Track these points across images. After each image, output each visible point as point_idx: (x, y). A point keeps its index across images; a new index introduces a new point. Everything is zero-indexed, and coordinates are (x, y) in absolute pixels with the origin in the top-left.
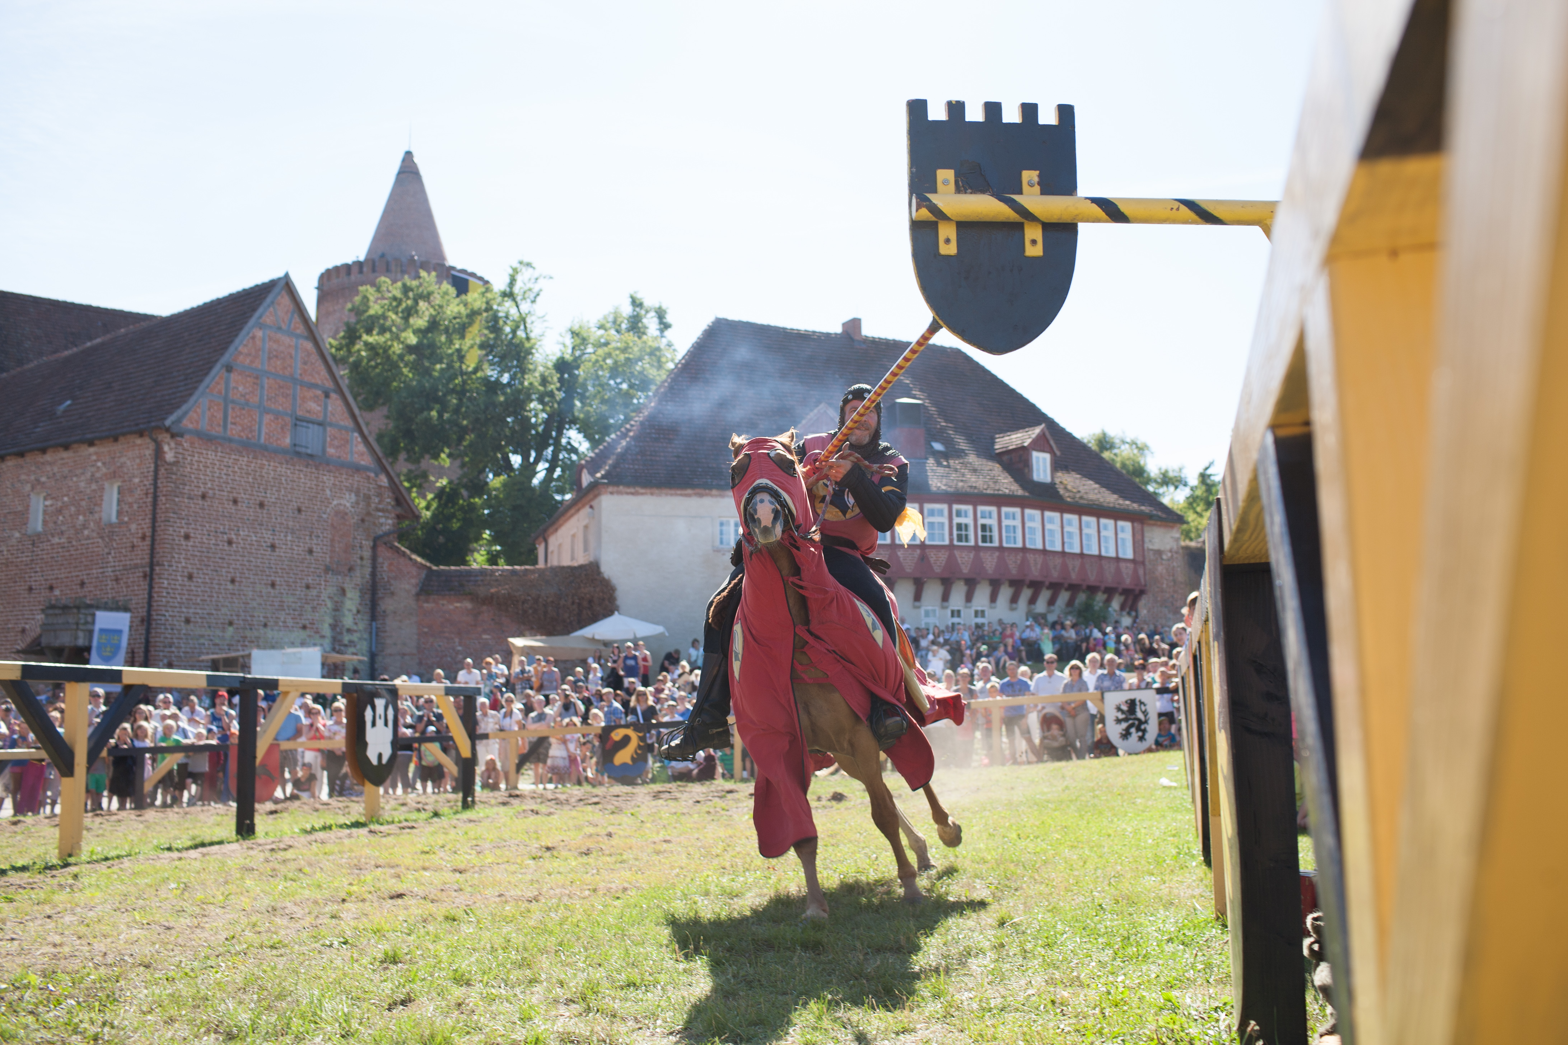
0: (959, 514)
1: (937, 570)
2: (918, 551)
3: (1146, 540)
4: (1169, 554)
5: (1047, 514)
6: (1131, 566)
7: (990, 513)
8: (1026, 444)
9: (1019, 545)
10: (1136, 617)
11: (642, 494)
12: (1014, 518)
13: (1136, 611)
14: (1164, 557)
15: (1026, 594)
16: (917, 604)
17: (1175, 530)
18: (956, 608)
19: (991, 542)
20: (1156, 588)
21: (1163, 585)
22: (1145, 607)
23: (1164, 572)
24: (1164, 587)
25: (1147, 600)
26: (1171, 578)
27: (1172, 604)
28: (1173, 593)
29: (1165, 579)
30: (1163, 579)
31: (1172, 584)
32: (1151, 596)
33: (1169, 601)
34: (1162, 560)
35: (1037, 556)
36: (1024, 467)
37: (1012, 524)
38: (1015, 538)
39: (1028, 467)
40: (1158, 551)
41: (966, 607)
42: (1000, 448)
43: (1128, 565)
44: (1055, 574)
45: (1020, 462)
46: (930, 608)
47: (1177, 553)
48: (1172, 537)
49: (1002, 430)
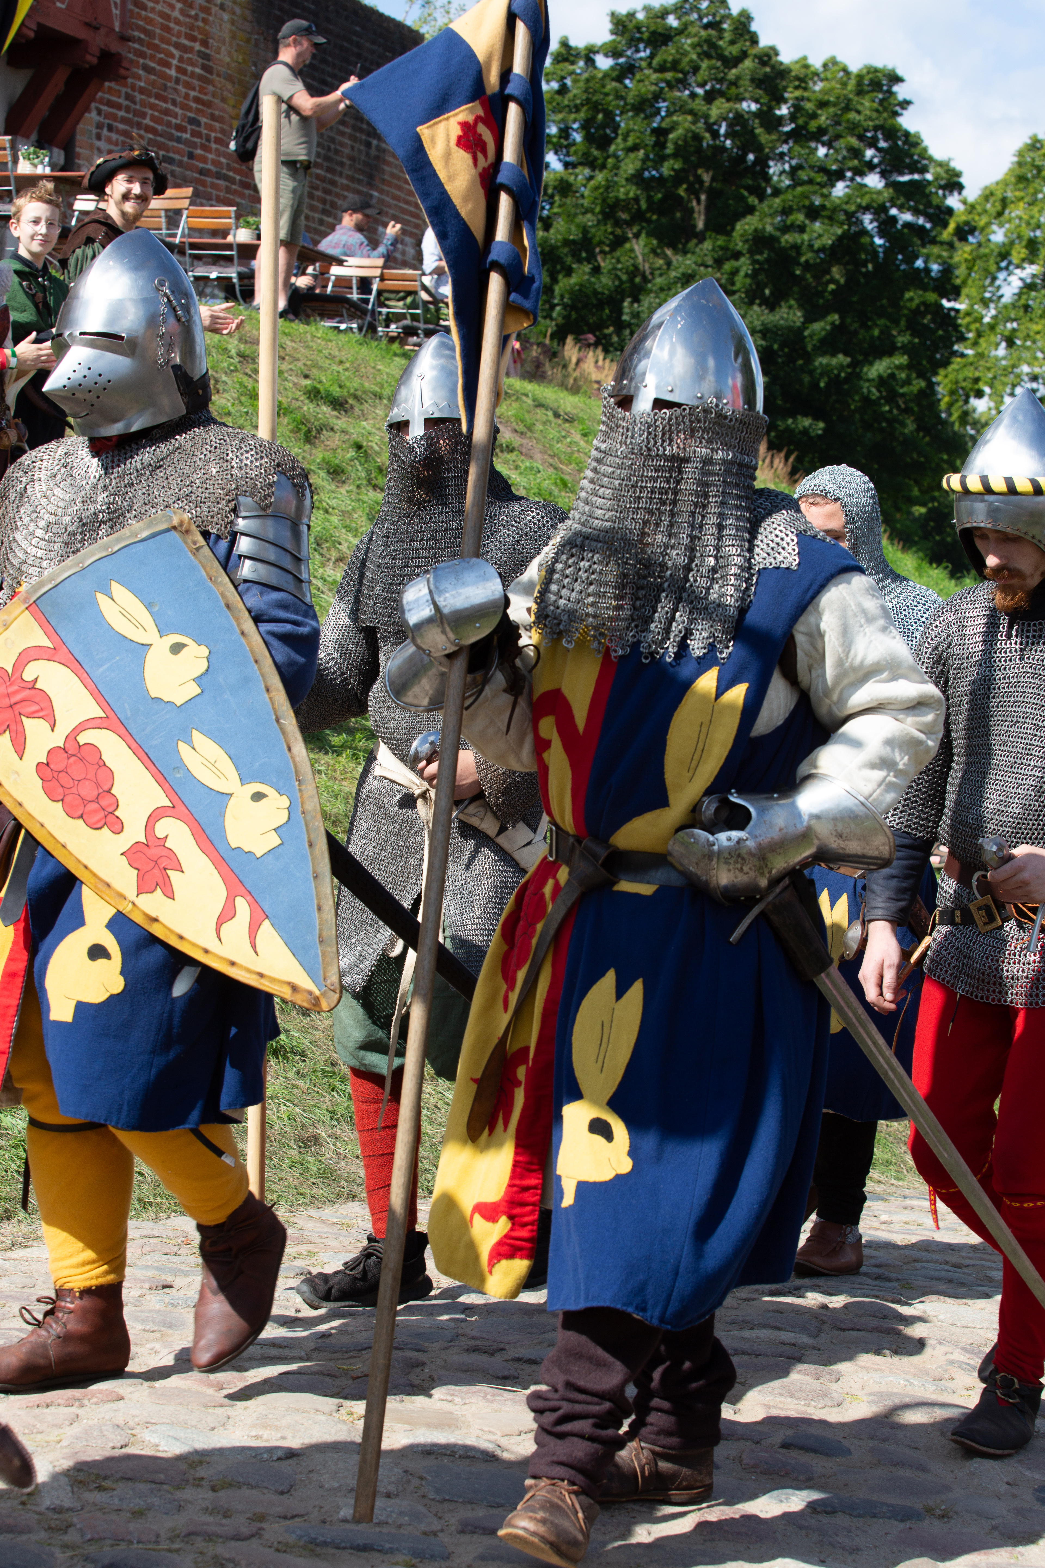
20: (141, 72)
21: (168, 65)
22: (98, 143)
23: (176, 14)
24: (169, 78)
25: (108, 116)
26: (197, 46)
27: (191, 156)
28: (198, 111)
29: (177, 46)
30: (169, 43)
31: (198, 70)
32: (122, 101)
33: (179, 140)
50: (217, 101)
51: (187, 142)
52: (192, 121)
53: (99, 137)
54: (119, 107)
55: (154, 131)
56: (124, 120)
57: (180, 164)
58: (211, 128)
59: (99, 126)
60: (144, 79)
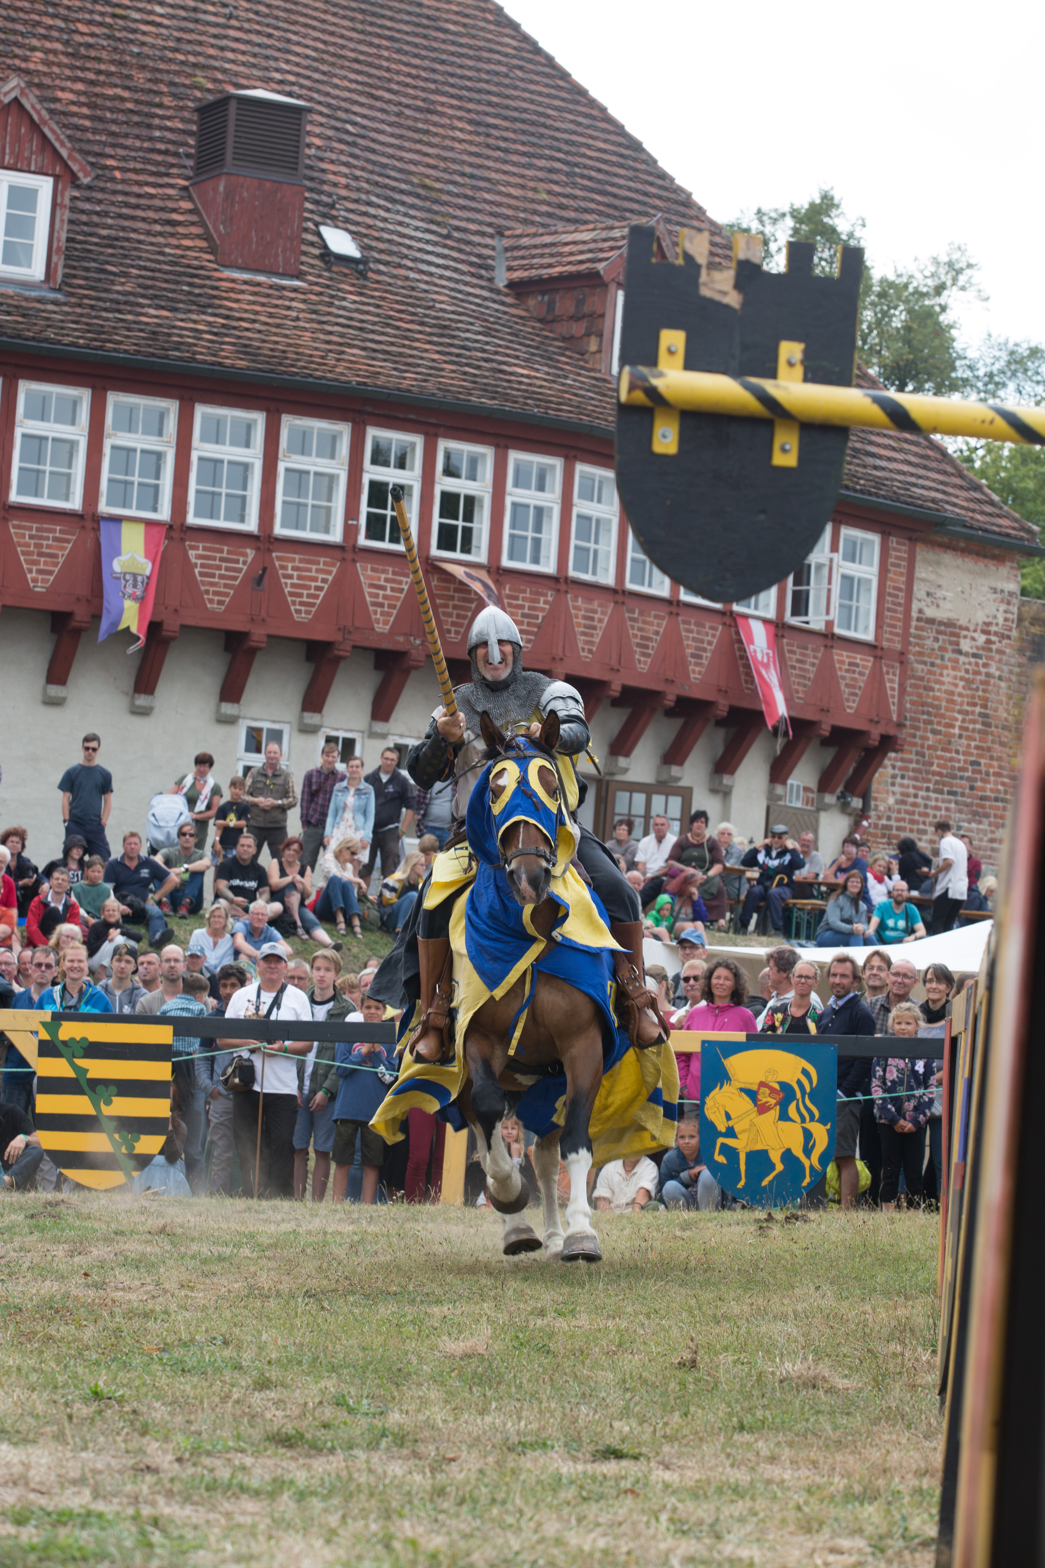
0: (380, 458)
1: (301, 614)
2: (251, 553)
3: (919, 590)
4: (982, 639)
6: (865, 662)
7: (473, 462)
8: (600, 266)
9: (548, 566)
10: (863, 814)
12: (541, 488)
13: (865, 798)
14: (966, 645)
16: (228, 709)
17: (1005, 570)
18: (341, 734)
19: (466, 548)
20: (930, 735)
21: (953, 726)
22: (891, 788)
23: (960, 689)
24: (954, 735)
25: (901, 769)
26: (978, 709)
27: (972, 788)
28: (978, 755)
29: (960, 712)
30: (953, 711)
31: (978, 726)
32: (913, 757)
33: (962, 778)
34: (960, 652)
35: (595, 605)
36: (588, 335)
37: (533, 503)
38: (537, 542)
39: (600, 335)
40: (950, 624)
41: (372, 735)
42: (522, 268)
43: (858, 658)
44: (643, 664)
45: (576, 318)
46: (265, 725)
47: (1003, 636)
48: (995, 591)
49: (535, 212)
50: (997, 746)
51: (969, 779)
52: (973, 763)
53: (893, 784)
54: (911, 761)
55: (940, 774)
56: (914, 770)
57: (963, 795)
58: (991, 766)
59: (894, 777)
60: (931, 739)
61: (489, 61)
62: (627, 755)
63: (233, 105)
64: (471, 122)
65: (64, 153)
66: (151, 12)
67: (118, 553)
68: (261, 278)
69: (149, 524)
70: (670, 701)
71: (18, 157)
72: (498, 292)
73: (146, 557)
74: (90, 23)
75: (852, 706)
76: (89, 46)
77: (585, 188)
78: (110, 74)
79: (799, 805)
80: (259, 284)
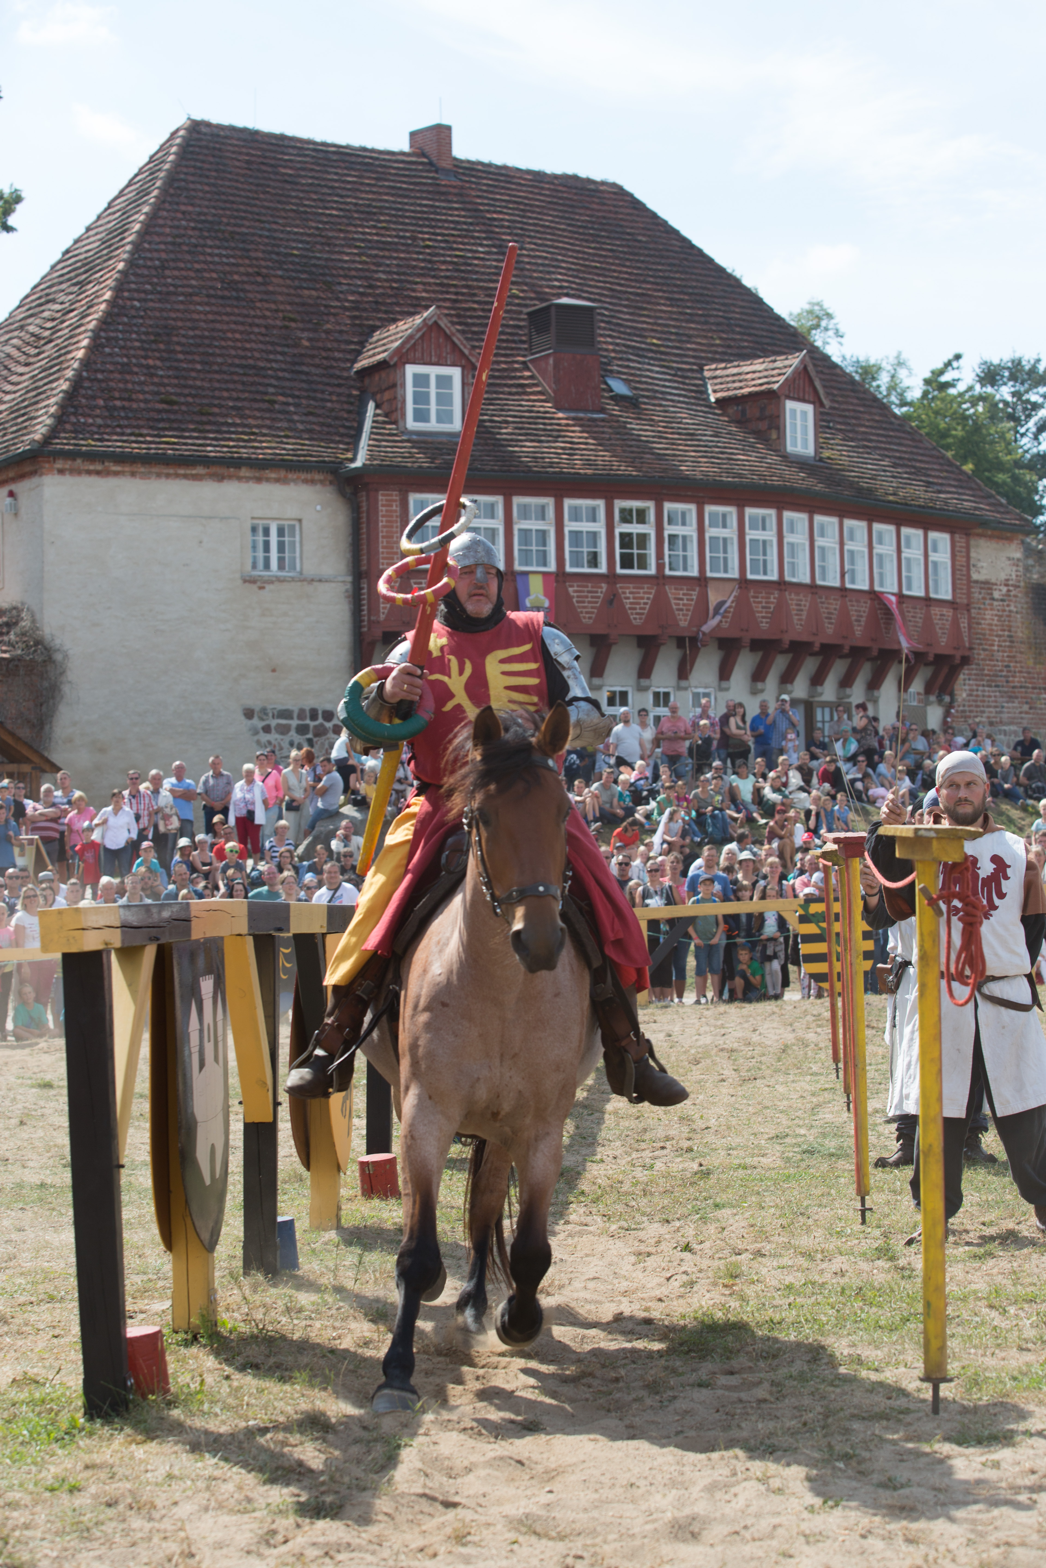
0: (673, 520)
1: (636, 620)
2: (604, 586)
3: (971, 564)
4: (1004, 589)
5: (818, 519)
6: (948, 612)
7: (724, 516)
8: (775, 387)
9: (774, 576)
10: (950, 706)
11: (116, 474)
12: (764, 529)
13: (952, 695)
14: (996, 595)
15: (780, 663)
16: (596, 681)
17: (1013, 545)
18: (662, 690)
19: (726, 571)
20: (982, 652)
22: (964, 687)
23: (995, 622)
24: (994, 650)
25: (969, 675)
26: (1006, 633)
27: (1007, 682)
28: (1009, 661)
29: (996, 636)
30: (993, 635)
31: (1007, 643)
32: (974, 666)
33: (1001, 676)
34: (993, 599)
35: (801, 597)
36: (770, 428)
37: (761, 538)
38: (765, 561)
39: (778, 428)
40: (987, 582)
41: (679, 688)
42: (722, 390)
43: (945, 611)
44: (830, 629)
45: (761, 419)
46: (618, 689)
47: (1016, 587)
48: (1009, 559)
49: (716, 352)
50: (1018, 655)
51: (1005, 676)
52: (1006, 666)
53: (964, 685)
55: (989, 675)
56: (975, 675)
57: (1002, 686)
58: (1015, 667)
59: (966, 680)
60: (983, 654)
61: (668, 257)
62: (821, 684)
63: (553, 311)
64: (667, 299)
65: (466, 352)
66: (477, 252)
67: (528, 594)
68: (581, 415)
69: (544, 574)
70: (846, 650)
71: (439, 357)
72: (710, 406)
73: (546, 595)
74: (444, 262)
75: (943, 641)
76: (447, 277)
77: (739, 333)
78: (463, 294)
79: (915, 704)
80: (581, 419)
